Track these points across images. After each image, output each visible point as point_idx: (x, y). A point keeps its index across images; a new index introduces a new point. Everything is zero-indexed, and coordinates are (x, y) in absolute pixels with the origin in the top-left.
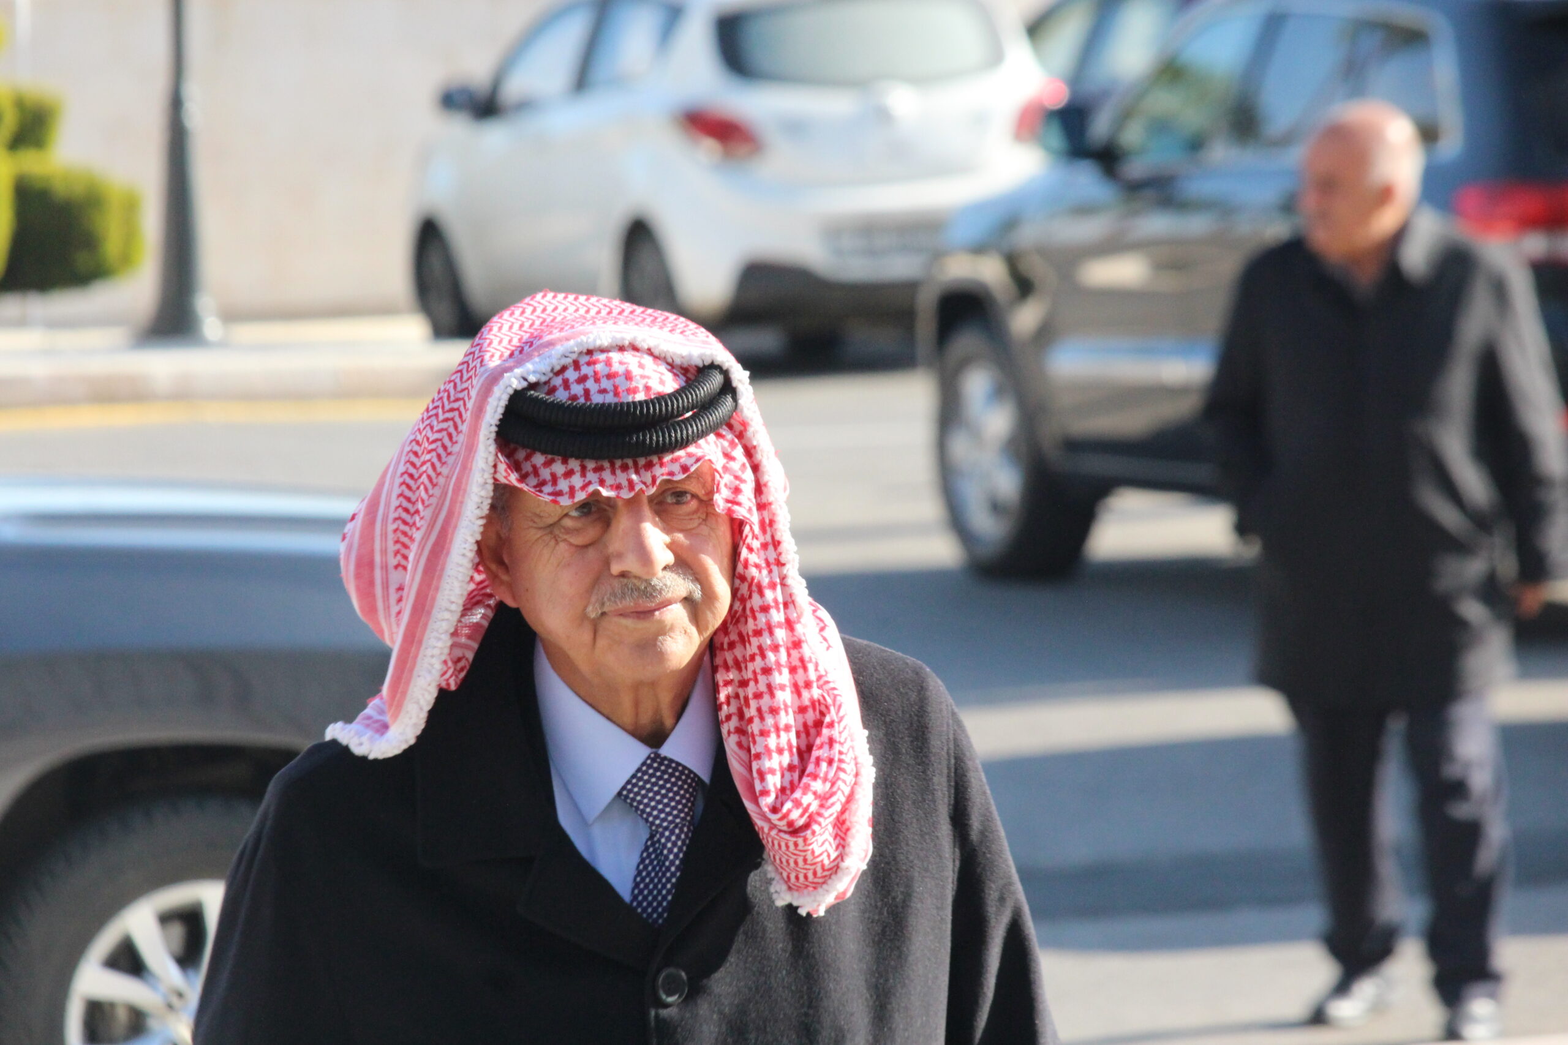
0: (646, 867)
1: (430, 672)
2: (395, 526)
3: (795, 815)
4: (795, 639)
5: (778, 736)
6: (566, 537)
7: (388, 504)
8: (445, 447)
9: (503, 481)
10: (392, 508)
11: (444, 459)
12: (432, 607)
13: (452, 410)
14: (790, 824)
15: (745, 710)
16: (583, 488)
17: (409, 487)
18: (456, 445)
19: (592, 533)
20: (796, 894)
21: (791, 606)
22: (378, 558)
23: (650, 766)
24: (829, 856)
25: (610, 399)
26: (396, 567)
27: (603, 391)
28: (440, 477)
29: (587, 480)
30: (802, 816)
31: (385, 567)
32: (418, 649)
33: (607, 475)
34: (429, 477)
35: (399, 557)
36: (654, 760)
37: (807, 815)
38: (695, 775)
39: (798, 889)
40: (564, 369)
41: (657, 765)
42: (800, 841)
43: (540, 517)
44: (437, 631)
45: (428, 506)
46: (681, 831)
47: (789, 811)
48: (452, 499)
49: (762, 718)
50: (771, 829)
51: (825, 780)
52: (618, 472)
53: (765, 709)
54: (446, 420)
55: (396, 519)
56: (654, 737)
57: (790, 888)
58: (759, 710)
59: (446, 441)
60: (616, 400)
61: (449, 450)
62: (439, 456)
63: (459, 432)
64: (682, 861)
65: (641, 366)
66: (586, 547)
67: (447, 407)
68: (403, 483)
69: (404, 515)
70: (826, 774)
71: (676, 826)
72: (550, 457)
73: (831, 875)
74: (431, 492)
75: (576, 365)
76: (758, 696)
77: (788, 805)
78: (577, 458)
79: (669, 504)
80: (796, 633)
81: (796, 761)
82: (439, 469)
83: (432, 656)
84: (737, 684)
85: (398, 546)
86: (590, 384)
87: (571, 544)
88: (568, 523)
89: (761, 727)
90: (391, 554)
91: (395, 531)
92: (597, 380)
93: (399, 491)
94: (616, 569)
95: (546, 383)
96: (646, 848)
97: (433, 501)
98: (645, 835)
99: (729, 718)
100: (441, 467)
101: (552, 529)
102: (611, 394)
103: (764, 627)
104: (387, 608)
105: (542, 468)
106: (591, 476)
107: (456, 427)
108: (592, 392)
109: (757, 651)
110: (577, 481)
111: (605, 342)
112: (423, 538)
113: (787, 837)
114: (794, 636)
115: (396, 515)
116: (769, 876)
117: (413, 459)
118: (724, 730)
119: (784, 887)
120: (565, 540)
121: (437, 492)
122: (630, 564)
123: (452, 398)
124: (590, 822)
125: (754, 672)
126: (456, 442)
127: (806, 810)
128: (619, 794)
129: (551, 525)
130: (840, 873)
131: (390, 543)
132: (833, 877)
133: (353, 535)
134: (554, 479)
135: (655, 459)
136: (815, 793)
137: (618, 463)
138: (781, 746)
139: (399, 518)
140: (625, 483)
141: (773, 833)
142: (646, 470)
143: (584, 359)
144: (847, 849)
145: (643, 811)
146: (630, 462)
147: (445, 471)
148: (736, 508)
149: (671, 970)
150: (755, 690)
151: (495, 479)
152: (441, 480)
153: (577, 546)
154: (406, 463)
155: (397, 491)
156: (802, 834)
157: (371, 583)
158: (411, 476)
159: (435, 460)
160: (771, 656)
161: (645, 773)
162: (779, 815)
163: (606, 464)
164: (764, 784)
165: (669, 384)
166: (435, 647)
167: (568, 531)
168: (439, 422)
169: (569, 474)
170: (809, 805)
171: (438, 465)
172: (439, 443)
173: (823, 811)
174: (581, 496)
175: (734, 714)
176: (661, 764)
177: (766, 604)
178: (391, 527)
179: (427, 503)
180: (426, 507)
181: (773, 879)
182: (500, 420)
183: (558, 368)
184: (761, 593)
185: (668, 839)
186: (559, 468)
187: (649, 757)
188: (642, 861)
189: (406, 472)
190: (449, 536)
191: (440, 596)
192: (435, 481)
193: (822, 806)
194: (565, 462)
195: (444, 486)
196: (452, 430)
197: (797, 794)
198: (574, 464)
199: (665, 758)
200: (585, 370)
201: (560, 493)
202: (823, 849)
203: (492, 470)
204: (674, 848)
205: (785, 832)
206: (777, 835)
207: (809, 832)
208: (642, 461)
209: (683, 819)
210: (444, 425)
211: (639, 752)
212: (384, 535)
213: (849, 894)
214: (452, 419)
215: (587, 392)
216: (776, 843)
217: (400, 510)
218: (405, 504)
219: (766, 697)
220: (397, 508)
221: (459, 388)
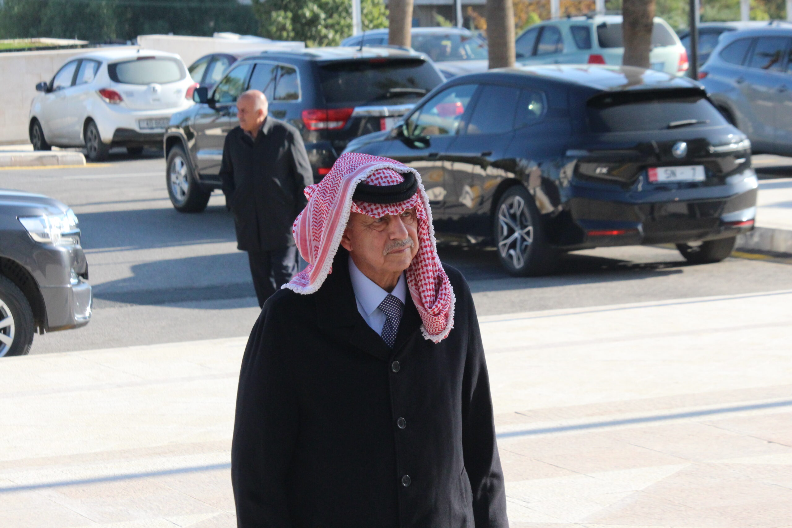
0: (385, 329)
1: (326, 271)
2: (312, 227)
3: (436, 310)
4: (433, 257)
5: (430, 285)
6: (375, 228)
7: (309, 220)
8: (331, 201)
9: (354, 211)
10: (311, 222)
11: (330, 205)
12: (328, 250)
13: (332, 190)
14: (434, 313)
15: (417, 278)
16: (383, 213)
17: (316, 215)
18: (334, 201)
19: (383, 227)
20: (432, 336)
21: (432, 246)
22: (307, 238)
23: (388, 298)
24: (443, 324)
25: (387, 184)
26: (313, 240)
27: (384, 182)
28: (330, 210)
29: (384, 210)
30: (437, 310)
31: (310, 240)
32: (323, 263)
33: (389, 208)
34: (326, 211)
35: (314, 237)
36: (390, 296)
37: (439, 310)
38: (400, 300)
39: (433, 334)
40: (370, 176)
41: (390, 298)
42: (437, 318)
43: (366, 223)
44: (329, 258)
45: (326, 220)
46: (398, 318)
47: (434, 309)
48: (334, 218)
49: (425, 280)
50: (427, 314)
51: (444, 300)
52: (392, 207)
53: (426, 277)
54: (331, 193)
55: (312, 225)
56: (389, 289)
57: (429, 334)
58: (424, 277)
59: (331, 199)
60: (389, 185)
61: (332, 202)
62: (329, 204)
63: (335, 197)
64: (398, 328)
65: (393, 174)
66: (381, 231)
67: (330, 189)
68: (314, 214)
69: (315, 224)
70: (444, 298)
71: (396, 317)
72: (370, 203)
73: (443, 330)
74: (327, 215)
75: (374, 175)
76: (423, 273)
77: (434, 307)
78: (379, 203)
79: (404, 216)
80: (433, 255)
81: (434, 293)
82: (329, 208)
83: (327, 266)
84: (414, 270)
85: (314, 233)
86: (380, 180)
87: (377, 231)
88: (375, 224)
89: (425, 282)
90: (312, 237)
91: (313, 229)
92: (382, 178)
93: (313, 217)
94: (392, 237)
95: (366, 180)
96: (386, 324)
97: (328, 218)
98: (385, 320)
99: (411, 281)
100: (330, 207)
101: (370, 226)
102: (387, 183)
103: (425, 252)
104: (311, 252)
105: (368, 207)
106: (385, 209)
107: (334, 195)
108: (381, 183)
109: (423, 259)
110: (380, 210)
111: (382, 167)
112: (325, 230)
113: (433, 316)
114: (432, 256)
115: (313, 224)
116: (422, 331)
117: (316, 206)
118: (410, 285)
119: (428, 334)
120: (375, 229)
121: (329, 215)
122: (398, 236)
123: (332, 186)
124: (369, 315)
125: (422, 266)
126: (334, 200)
127: (439, 308)
128: (378, 307)
129: (369, 225)
130: (446, 329)
131: (311, 233)
132: (444, 331)
133: (297, 231)
134: (372, 210)
135: (402, 203)
136: (442, 304)
137: (392, 204)
138: (431, 288)
139: (314, 225)
140: (395, 211)
141: (428, 315)
142: (400, 206)
143: (376, 173)
144: (448, 322)
145: (386, 312)
146: (395, 204)
147: (331, 208)
148: (422, 216)
149: (395, 362)
150: (422, 271)
151: (351, 211)
152: (330, 212)
153: (378, 231)
154: (314, 208)
155: (312, 217)
156: (438, 316)
157: (306, 245)
158: (316, 212)
159: (328, 205)
160: (427, 261)
161: (387, 300)
162: (431, 310)
163: (388, 205)
164: (426, 300)
165: (401, 179)
166: (328, 263)
167: (375, 226)
168: (328, 194)
169: (377, 209)
170: (440, 307)
171: (329, 207)
172: (329, 200)
173: (443, 309)
174: (382, 215)
175: (413, 280)
176: (392, 298)
177: (426, 245)
178: (311, 228)
179: (326, 219)
180: (325, 220)
181: (424, 332)
182: (354, 193)
183: (369, 176)
184: (425, 242)
185: (394, 321)
186: (373, 207)
187: (388, 296)
188: (384, 327)
189: (314, 210)
190: (334, 229)
191: (330, 247)
192: (328, 212)
193: (443, 308)
194: (375, 205)
195: (331, 213)
196: (333, 196)
197: (436, 303)
198: (378, 205)
199: (393, 296)
200: (378, 176)
201: (375, 214)
202: (442, 321)
203: (351, 209)
204: (396, 323)
205: (432, 315)
206: (430, 316)
207: (440, 315)
208: (398, 203)
209: (398, 315)
210: (330, 195)
211: (385, 294)
212: (309, 231)
213: (447, 336)
214: (333, 193)
215: (379, 183)
216: (428, 319)
217: (314, 222)
218: (315, 220)
219: (426, 273)
220: (312, 222)
221: (334, 183)
